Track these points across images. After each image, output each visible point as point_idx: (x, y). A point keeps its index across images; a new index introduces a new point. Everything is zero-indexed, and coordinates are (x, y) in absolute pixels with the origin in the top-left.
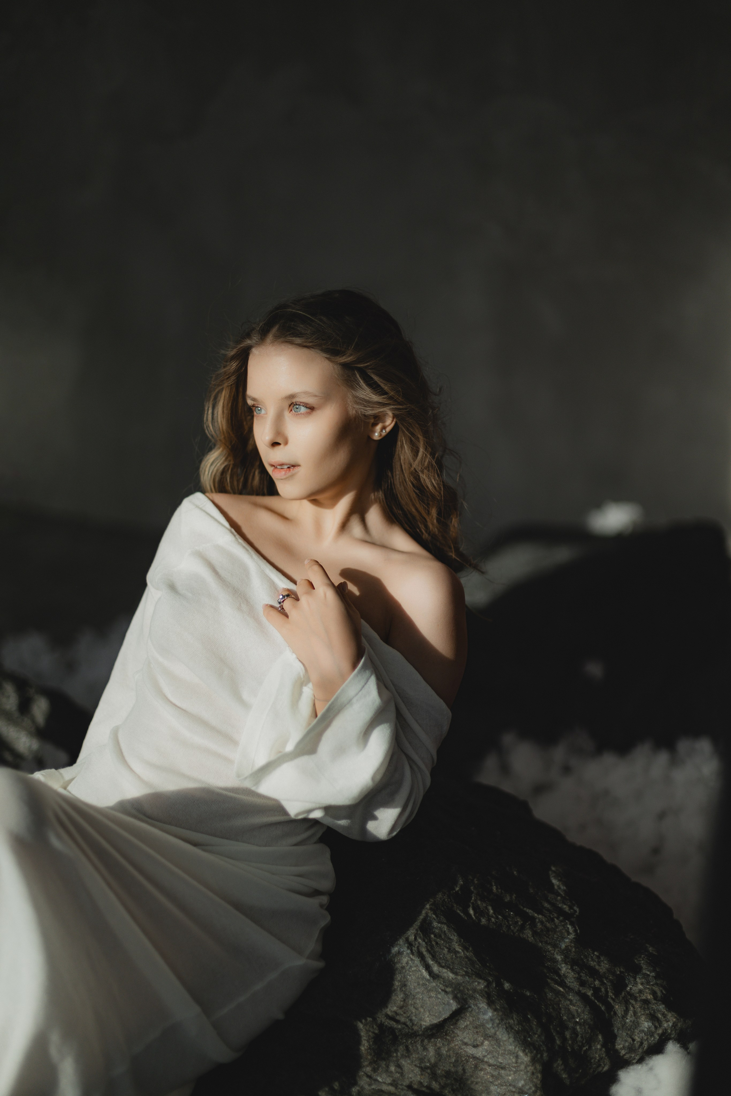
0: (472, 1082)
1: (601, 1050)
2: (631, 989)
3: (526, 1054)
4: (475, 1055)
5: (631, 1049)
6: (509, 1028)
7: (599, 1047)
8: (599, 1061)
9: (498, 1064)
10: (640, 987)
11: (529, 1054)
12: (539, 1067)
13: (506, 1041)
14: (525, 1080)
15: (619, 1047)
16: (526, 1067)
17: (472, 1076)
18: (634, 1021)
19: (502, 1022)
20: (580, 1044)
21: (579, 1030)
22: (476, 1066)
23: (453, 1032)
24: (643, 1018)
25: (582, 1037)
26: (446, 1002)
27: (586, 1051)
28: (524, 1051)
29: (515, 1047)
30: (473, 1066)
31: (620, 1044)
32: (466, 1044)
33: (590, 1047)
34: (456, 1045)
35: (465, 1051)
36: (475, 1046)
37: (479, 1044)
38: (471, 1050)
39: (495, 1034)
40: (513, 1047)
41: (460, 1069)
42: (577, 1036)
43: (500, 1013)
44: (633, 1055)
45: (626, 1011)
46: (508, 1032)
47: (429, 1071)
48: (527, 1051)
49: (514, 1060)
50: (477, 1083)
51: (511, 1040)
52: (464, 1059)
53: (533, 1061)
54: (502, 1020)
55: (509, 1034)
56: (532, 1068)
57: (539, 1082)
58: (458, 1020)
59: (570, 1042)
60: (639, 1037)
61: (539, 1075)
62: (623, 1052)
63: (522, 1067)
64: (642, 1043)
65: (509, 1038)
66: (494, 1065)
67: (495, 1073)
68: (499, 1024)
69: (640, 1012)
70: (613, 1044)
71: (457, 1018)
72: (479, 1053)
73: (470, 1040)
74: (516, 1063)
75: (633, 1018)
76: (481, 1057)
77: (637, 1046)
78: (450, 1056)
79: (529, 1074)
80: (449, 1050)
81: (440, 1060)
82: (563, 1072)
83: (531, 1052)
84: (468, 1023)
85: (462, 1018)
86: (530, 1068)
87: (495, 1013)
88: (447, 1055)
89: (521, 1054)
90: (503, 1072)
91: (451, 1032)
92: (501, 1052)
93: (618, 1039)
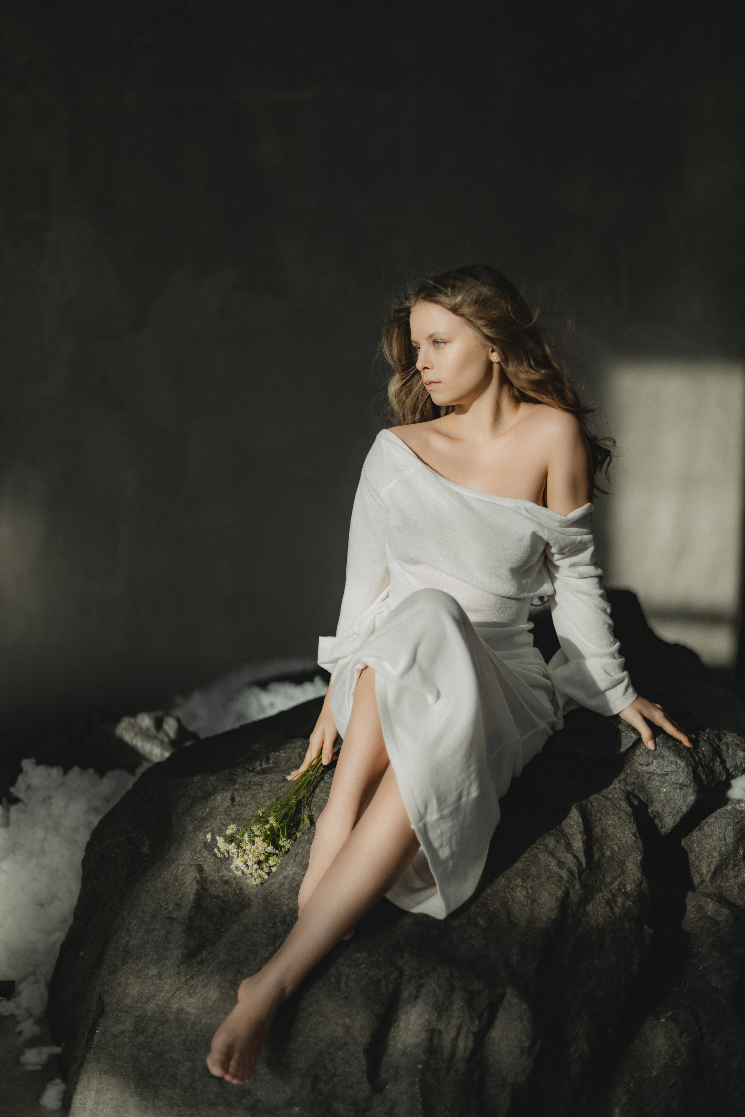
0: (649, 788)
1: (720, 766)
2: (725, 741)
3: (682, 761)
4: (648, 771)
5: (736, 768)
6: (669, 748)
7: (718, 764)
8: (720, 772)
9: (664, 773)
10: (731, 739)
11: (684, 761)
12: (691, 769)
13: (668, 755)
14: (683, 778)
15: (729, 766)
16: (683, 769)
17: (647, 784)
18: (734, 753)
19: (664, 745)
20: (708, 761)
21: (706, 754)
22: (649, 778)
23: (633, 759)
24: (739, 751)
25: (708, 757)
26: (629, 737)
27: (712, 766)
28: (680, 760)
29: (675, 758)
30: (647, 779)
31: (729, 765)
32: (642, 765)
33: (714, 764)
34: (635, 767)
35: (641, 770)
36: (648, 765)
37: (650, 763)
38: (645, 769)
39: (661, 753)
40: (674, 758)
41: (640, 780)
42: (706, 757)
43: (663, 740)
44: (737, 772)
45: (728, 748)
46: (668, 750)
47: (623, 781)
48: (682, 760)
49: (674, 767)
50: (651, 788)
51: (672, 754)
52: (641, 775)
53: (687, 765)
54: (664, 743)
55: (669, 751)
56: (687, 769)
57: (692, 778)
58: (635, 750)
59: (703, 759)
60: (739, 761)
61: (692, 774)
62: (731, 770)
63: (681, 769)
64: (741, 764)
65: (670, 753)
66: (661, 775)
67: (663, 780)
68: (662, 746)
69: (736, 748)
70: (725, 764)
71: (635, 748)
72: (652, 768)
73: (644, 761)
74: (676, 768)
75: (733, 752)
76: (652, 771)
77: (739, 765)
78: (632, 774)
79: (685, 773)
80: (631, 770)
81: (627, 776)
82: (702, 775)
83: (685, 760)
84: (642, 750)
85: (638, 748)
86: (686, 770)
87: (659, 740)
88: (630, 773)
89: (679, 761)
90: (667, 777)
91: (631, 759)
92: (665, 764)
93: (727, 762)
